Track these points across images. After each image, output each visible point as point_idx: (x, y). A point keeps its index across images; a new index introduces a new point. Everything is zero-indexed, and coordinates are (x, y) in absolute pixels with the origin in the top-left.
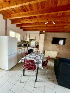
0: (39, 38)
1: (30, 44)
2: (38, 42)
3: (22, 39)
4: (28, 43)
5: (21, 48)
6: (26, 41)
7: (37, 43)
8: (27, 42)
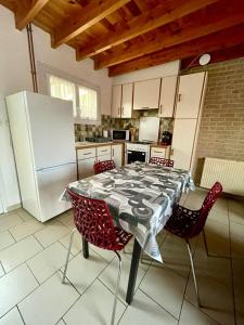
0: (177, 98)
1: (137, 130)
2: (173, 119)
3: (107, 113)
4: (128, 128)
5: (96, 147)
6: (121, 121)
7: (166, 123)
8: (125, 125)
